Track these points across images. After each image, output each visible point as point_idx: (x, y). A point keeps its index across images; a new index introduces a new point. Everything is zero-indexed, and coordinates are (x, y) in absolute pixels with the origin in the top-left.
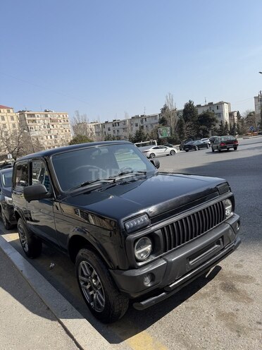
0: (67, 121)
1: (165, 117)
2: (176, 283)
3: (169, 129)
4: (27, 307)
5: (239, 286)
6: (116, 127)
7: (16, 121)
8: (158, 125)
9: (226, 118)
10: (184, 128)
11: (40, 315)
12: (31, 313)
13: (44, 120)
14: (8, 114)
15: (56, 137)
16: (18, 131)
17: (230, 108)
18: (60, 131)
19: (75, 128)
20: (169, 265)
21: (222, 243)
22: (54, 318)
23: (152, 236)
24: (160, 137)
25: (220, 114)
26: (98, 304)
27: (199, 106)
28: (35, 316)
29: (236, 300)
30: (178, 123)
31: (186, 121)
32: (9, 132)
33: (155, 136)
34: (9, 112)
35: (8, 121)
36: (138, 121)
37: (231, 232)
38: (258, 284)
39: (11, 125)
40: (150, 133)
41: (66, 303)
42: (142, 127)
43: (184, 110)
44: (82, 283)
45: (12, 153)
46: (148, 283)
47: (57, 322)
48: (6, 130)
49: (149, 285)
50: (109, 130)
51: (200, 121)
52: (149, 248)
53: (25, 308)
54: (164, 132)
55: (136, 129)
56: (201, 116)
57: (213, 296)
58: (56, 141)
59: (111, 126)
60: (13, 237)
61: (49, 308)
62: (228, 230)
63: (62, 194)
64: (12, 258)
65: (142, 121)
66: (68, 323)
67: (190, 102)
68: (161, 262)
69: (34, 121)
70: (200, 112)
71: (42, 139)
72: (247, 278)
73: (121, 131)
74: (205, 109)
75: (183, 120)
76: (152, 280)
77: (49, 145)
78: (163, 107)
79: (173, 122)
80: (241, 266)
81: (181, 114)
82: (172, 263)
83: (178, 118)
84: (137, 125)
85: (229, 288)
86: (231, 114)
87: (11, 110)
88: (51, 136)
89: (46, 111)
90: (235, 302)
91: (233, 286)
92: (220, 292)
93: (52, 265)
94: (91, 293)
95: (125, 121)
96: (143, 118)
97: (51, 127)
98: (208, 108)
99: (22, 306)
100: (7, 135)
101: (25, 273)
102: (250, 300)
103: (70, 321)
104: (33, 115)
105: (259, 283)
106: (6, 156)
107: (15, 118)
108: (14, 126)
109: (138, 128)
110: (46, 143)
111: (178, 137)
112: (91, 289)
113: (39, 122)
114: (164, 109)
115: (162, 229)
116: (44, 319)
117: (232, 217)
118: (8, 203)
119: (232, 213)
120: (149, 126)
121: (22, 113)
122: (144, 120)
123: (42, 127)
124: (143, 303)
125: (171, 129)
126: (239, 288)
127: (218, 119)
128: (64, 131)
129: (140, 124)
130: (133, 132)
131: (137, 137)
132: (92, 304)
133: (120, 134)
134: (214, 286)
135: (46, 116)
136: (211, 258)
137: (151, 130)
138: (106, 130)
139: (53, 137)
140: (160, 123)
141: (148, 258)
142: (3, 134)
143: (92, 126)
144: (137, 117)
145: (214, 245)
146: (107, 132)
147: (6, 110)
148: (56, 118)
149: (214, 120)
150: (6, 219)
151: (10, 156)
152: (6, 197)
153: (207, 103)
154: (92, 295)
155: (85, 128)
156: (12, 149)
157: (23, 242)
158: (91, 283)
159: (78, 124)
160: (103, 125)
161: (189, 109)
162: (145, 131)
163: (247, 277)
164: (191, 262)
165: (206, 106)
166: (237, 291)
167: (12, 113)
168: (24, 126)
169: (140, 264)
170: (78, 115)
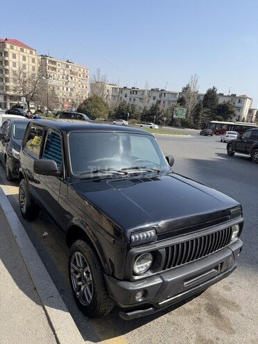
0: (87, 77)
1: (185, 97)
2: (166, 301)
3: (185, 110)
4: (15, 280)
5: (224, 311)
6: (133, 95)
7: (37, 65)
8: (175, 104)
9: (245, 114)
10: (201, 114)
11: (26, 293)
12: (17, 287)
13: (64, 70)
14: (30, 55)
15: (72, 90)
16: (36, 76)
17: (251, 104)
18: (77, 86)
19: (92, 86)
20: (164, 284)
21: (219, 268)
22: (40, 302)
23: (155, 253)
24: (175, 116)
25: (240, 109)
26: (84, 296)
27: (221, 95)
28: (21, 293)
29: (217, 326)
30: (196, 106)
31: (204, 107)
32: (27, 75)
33: (170, 114)
34: (31, 53)
35: (28, 62)
36: (157, 95)
37: (231, 259)
38: (243, 315)
39: (31, 68)
40: (165, 110)
41: (53, 289)
42: (160, 101)
43: (206, 95)
44: (72, 271)
45: (26, 96)
46: (139, 298)
47: (41, 308)
48: (25, 71)
49: (140, 300)
50: (126, 96)
51: (219, 110)
52: (149, 263)
53: (13, 281)
54: (180, 112)
55: (153, 102)
56: (220, 106)
57: (197, 315)
58: (71, 95)
59: (128, 92)
60: (12, 190)
61: (35, 289)
62: (229, 257)
63: (71, 176)
64: (8, 219)
65: (161, 95)
66: (52, 312)
67: (214, 88)
68: (157, 279)
69: (54, 69)
70: (221, 101)
71: (58, 89)
72: (233, 305)
73: (138, 100)
74: (227, 100)
75: (202, 105)
76: (144, 296)
77: (63, 97)
78: (185, 86)
79: (191, 105)
80: (229, 289)
81: (202, 98)
82: (168, 283)
83: (197, 102)
84: (154, 99)
85: (213, 311)
86: (250, 111)
87: (34, 52)
88: (67, 89)
89: (68, 61)
90: (217, 329)
91: (218, 310)
92: (204, 314)
93: (46, 234)
94: (80, 283)
95: (143, 91)
96: (163, 93)
97: (70, 79)
98: (230, 99)
99: (10, 277)
100: (25, 77)
101: (19, 240)
102: (232, 332)
103: (55, 310)
104: (54, 63)
105: (244, 313)
106: (19, 98)
107: (36, 61)
108: (34, 69)
109: (155, 102)
110: (61, 94)
111: (192, 121)
112: (80, 280)
113: (59, 71)
114: (186, 89)
115: (167, 248)
116: (29, 299)
117: (235, 243)
118: (14, 155)
119: (236, 239)
120: (167, 102)
121: (44, 57)
122: (163, 95)
123: (61, 76)
124: (129, 314)
125: (187, 111)
126: (224, 313)
127: (237, 113)
128: (81, 86)
129: (158, 98)
130: (149, 104)
131: (152, 110)
132: (78, 293)
133: (135, 103)
134: (199, 305)
135: (67, 66)
136: (205, 282)
137: (167, 107)
138: (123, 96)
139: (69, 89)
140: (178, 102)
141: (145, 273)
142: (21, 75)
143: (109, 87)
144: (157, 90)
145: (211, 269)
146: (123, 98)
147: (28, 51)
148: (76, 71)
149: (232, 112)
150: (9, 170)
151: (24, 99)
152: (13, 150)
153: (230, 94)
154: (80, 286)
155: (102, 88)
156: (27, 93)
157: (22, 202)
158: (82, 275)
159: (97, 82)
160: (121, 90)
161: (211, 96)
162: (161, 106)
163: (234, 303)
164: (185, 284)
165: (228, 96)
166: (221, 317)
167: (34, 55)
168: (43, 72)
169: (137, 278)
170: (99, 74)
